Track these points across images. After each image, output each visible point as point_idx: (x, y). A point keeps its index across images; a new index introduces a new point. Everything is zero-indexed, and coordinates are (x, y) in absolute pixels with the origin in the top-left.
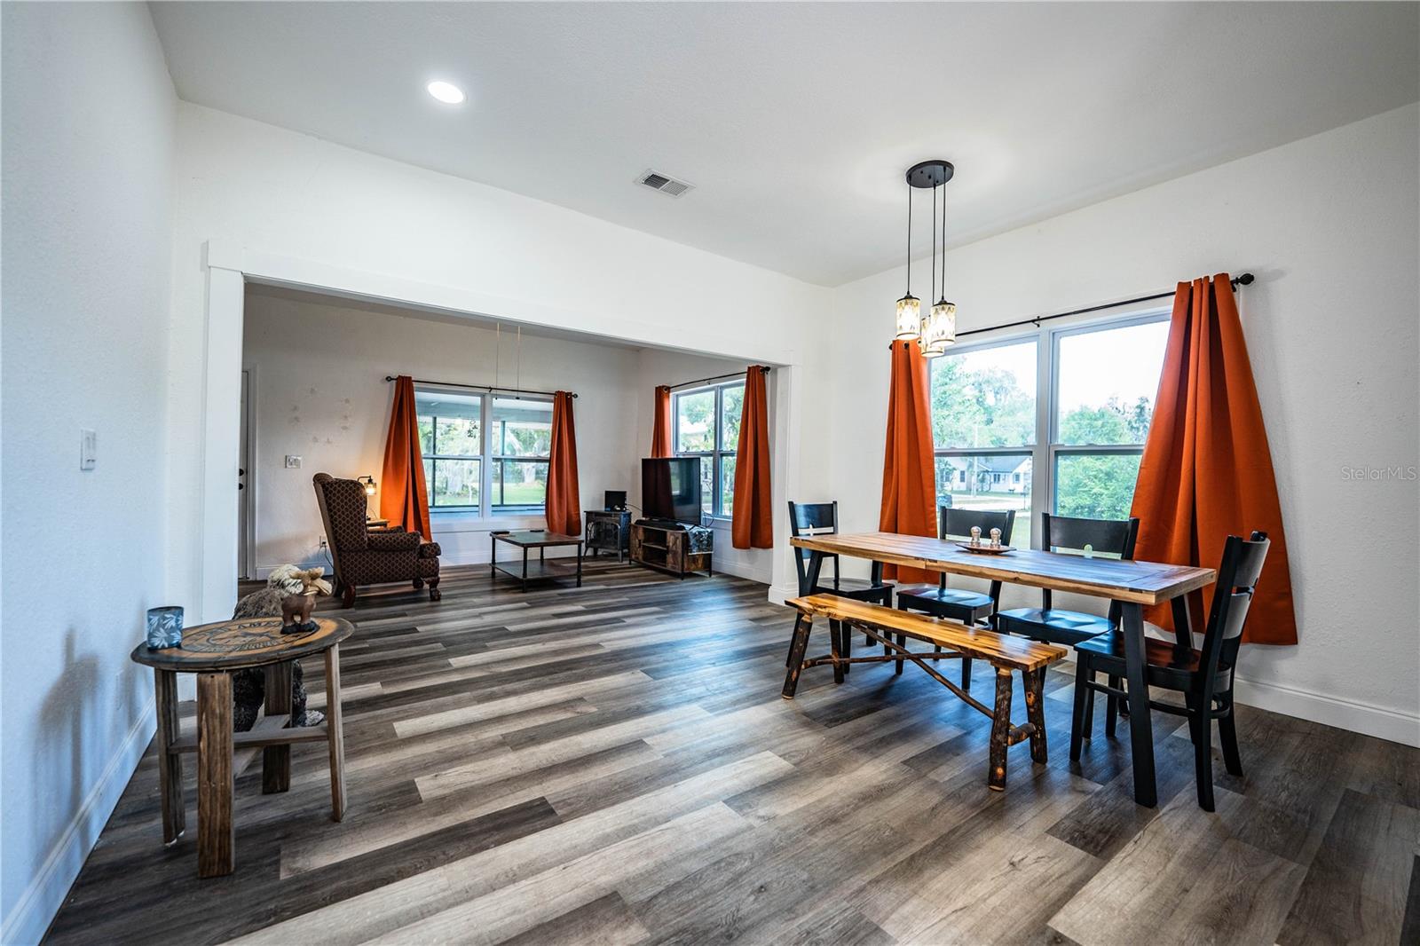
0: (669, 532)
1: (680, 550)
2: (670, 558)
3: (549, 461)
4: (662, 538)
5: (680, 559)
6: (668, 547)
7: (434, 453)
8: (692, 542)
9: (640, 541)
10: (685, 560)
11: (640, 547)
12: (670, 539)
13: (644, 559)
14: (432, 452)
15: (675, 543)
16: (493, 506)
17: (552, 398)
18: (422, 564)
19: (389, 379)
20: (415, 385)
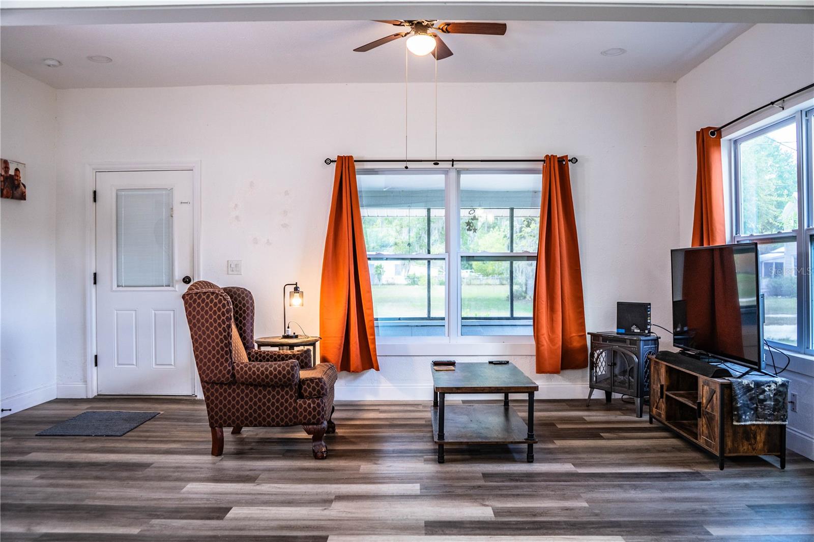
0: (702, 379)
1: (717, 415)
2: (702, 422)
3: (536, 258)
4: (692, 385)
5: (717, 431)
6: (700, 404)
7: (429, 252)
8: (741, 401)
9: (662, 386)
10: (729, 433)
11: (662, 397)
12: (704, 392)
13: (668, 418)
14: (425, 250)
15: (710, 400)
16: (463, 318)
17: (540, 166)
18: (301, 406)
19: (328, 161)
20: (358, 166)
